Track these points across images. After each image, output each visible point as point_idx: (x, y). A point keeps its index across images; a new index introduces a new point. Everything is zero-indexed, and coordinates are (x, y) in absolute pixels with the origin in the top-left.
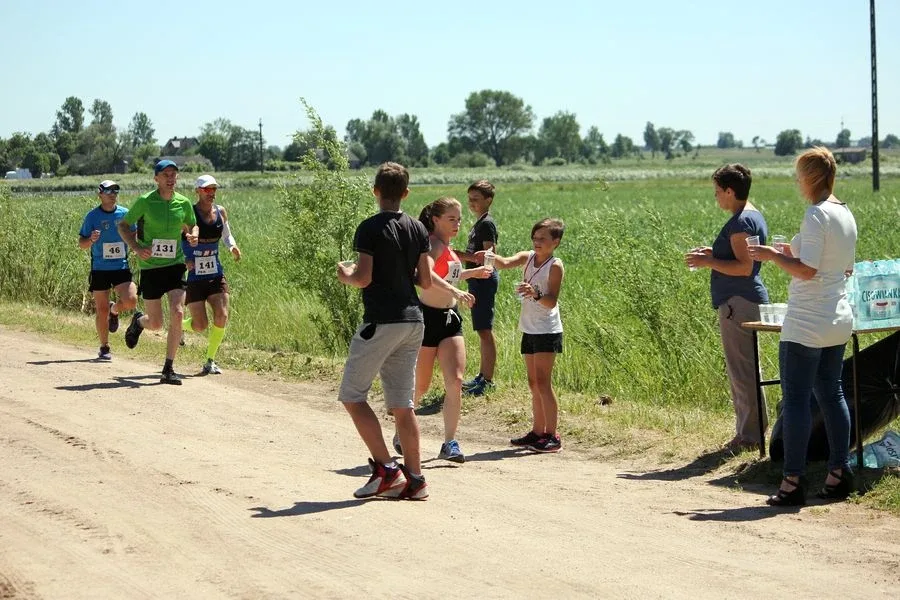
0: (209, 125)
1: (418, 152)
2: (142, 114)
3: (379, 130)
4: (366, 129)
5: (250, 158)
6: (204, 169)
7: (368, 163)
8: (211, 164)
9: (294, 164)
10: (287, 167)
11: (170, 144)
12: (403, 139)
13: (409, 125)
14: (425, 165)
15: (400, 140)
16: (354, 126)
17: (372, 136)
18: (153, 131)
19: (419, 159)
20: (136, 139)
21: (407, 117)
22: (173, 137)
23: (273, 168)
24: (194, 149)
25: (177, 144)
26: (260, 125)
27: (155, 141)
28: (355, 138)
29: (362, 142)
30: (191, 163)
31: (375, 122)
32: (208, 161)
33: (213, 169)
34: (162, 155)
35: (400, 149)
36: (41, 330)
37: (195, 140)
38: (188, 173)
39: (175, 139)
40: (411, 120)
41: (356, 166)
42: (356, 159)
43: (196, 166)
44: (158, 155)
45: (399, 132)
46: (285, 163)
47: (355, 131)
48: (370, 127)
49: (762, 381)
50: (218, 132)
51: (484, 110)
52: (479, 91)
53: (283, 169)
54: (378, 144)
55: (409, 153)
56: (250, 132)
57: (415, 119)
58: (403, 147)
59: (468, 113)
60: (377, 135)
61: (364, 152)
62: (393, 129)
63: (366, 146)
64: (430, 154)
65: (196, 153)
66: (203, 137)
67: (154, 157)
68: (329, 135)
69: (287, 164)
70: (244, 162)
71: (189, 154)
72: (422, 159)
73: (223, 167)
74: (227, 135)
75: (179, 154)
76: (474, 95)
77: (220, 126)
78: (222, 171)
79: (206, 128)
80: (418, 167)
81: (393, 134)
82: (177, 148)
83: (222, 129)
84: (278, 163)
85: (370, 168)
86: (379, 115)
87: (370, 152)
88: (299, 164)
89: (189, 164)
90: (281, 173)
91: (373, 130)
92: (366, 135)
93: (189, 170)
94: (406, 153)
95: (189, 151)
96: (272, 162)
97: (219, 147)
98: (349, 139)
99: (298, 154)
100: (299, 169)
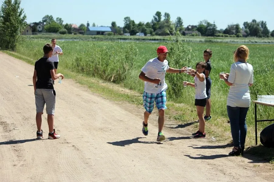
0: (201, 22)
1: (266, 33)
2: (179, 17)
3: (254, 25)
4: (250, 25)
5: (212, 32)
6: (198, 35)
7: (250, 35)
8: (200, 34)
9: (226, 35)
10: (224, 36)
11: (188, 27)
12: (261, 28)
13: (263, 24)
14: (268, 37)
15: (260, 29)
16: (246, 24)
17: (251, 27)
18: (182, 23)
20: (177, 25)
21: (263, 22)
22: (189, 25)
25: (190, 27)
27: (183, 26)
28: (246, 27)
29: (248, 29)
31: (253, 23)
32: (199, 33)
33: (201, 35)
34: (185, 30)
35: (260, 31)
37: (196, 26)
38: (192, 36)
39: (190, 26)
40: (264, 22)
41: (245, 36)
42: (245, 34)
43: (195, 34)
44: (184, 30)
45: (260, 26)
47: (246, 25)
48: (251, 24)
53: (222, 36)
54: (253, 29)
56: (212, 24)
57: (265, 22)
58: (261, 31)
60: (253, 27)
61: (249, 32)
62: (258, 25)
63: (250, 30)
64: (270, 34)
65: (196, 30)
66: (198, 25)
67: (183, 31)
69: (224, 35)
70: (210, 33)
71: (193, 31)
72: (267, 35)
73: (204, 35)
74: (206, 25)
75: (191, 30)
77: (204, 22)
79: (200, 22)
80: (266, 37)
81: (258, 27)
82: (190, 29)
83: (205, 23)
84: (221, 34)
85: (250, 37)
86: (254, 21)
87: (250, 32)
88: (227, 35)
89: (193, 33)
90: (221, 37)
91: (252, 25)
92: (250, 27)
93: (193, 35)
94: (262, 33)
95: (194, 29)
96: (219, 34)
97: (203, 28)
98: (244, 28)
99: (227, 32)
100: (227, 36)
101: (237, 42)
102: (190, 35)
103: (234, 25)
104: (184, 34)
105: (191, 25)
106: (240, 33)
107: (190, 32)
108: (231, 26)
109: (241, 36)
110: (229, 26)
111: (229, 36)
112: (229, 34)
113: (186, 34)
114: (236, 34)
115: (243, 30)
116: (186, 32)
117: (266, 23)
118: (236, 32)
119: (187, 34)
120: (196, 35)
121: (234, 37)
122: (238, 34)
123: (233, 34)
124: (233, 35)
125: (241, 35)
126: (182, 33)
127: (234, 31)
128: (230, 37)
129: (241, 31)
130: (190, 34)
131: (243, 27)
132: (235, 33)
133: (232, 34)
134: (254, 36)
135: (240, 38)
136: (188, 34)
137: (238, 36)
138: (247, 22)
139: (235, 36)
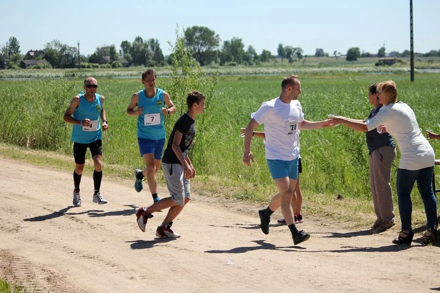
0: (49, 44)
1: (159, 58)
2: (14, 38)
3: (139, 46)
4: (132, 45)
5: (71, 61)
6: (47, 67)
7: (133, 64)
8: (50, 64)
9: (95, 64)
10: (91, 66)
11: (28, 54)
12: (151, 51)
13: (154, 44)
14: (163, 65)
15: (149, 52)
16: (125, 44)
17: (135, 49)
18: (19, 47)
19: (159, 62)
20: (10, 51)
21: (153, 41)
23: (83, 67)
24: (41, 56)
25: (32, 54)
26: (79, 44)
27: (20, 52)
28: (125, 51)
29: (130, 53)
30: (40, 64)
31: (137, 43)
32: (49, 63)
33: (52, 67)
34: (24, 59)
35: (150, 57)
36: (14, 157)
37: (41, 52)
38: (38, 70)
39: (31, 51)
40: (155, 42)
41: (127, 66)
42: (126, 62)
43: (43, 65)
44: (22, 60)
45: (149, 48)
46: (90, 64)
47: (125, 47)
48: (134, 45)
49: (436, 190)
50: (54, 48)
51: (194, 37)
52: (191, 27)
53: (89, 67)
54: (138, 54)
55: (154, 59)
56: (71, 48)
57: (157, 41)
58: (151, 56)
59: (186, 38)
60: (138, 49)
61: (131, 58)
62: (146, 46)
63: (132, 55)
64: (165, 59)
65: (43, 58)
66: (46, 49)
67: (21, 61)
68: (112, 49)
70: (68, 63)
71: (38, 59)
72: (161, 62)
73: (57, 66)
74: (59, 49)
75: (34, 59)
76: (189, 29)
77: (54, 44)
78: (56, 68)
79: (46, 45)
80: (159, 66)
81: (146, 49)
82: (32, 56)
83: (56, 45)
84: (86, 64)
85: (134, 67)
86: (139, 39)
87: (134, 59)
88: (97, 64)
89: (39, 64)
90: (88, 69)
91: (135, 47)
92: (132, 49)
93: (39, 68)
94: (153, 59)
95: (38, 57)
96: (82, 63)
97: (55, 55)
98: (122, 52)
99: (96, 59)
100: (97, 67)
101: (119, 75)
102: (35, 68)
103: (107, 48)
104: (23, 66)
105: (34, 50)
106: (117, 60)
107: (33, 61)
108: (103, 48)
109: (119, 66)
110: (98, 49)
111: (99, 66)
112: (100, 64)
113: (26, 66)
114: (111, 63)
115: (121, 56)
116: (27, 62)
117: (158, 43)
118: (111, 59)
119: (29, 65)
120: (44, 68)
121: (109, 67)
122: (114, 62)
123: (106, 62)
124: (107, 64)
125: (120, 64)
126: (19, 63)
127: (108, 58)
128: (101, 67)
129: (119, 57)
130: (34, 66)
131: (120, 51)
132: (109, 62)
133: (105, 64)
134: (140, 65)
135: (120, 69)
136: (31, 66)
137: (114, 66)
138: (126, 42)
139: (109, 65)
